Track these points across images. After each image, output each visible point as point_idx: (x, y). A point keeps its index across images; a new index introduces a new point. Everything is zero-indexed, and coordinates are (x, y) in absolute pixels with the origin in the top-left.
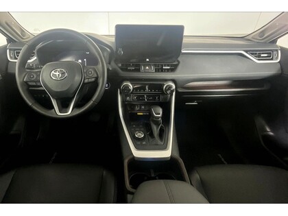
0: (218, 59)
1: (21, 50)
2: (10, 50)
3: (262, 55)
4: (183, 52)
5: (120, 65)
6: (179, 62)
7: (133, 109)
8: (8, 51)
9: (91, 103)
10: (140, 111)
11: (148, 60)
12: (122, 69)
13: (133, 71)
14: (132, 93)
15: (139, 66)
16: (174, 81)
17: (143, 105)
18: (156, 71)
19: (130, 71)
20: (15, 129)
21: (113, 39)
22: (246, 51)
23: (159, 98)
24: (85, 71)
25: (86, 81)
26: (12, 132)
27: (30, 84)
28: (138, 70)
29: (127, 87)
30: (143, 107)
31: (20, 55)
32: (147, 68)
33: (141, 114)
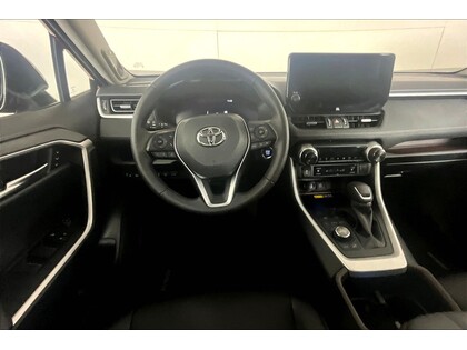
0: (438, 105)
1: (139, 97)
2: (102, 98)
4: (390, 95)
6: (383, 112)
8: (98, 100)
11: (337, 109)
12: (297, 125)
13: (312, 127)
15: (323, 119)
16: (379, 141)
17: (319, 182)
18: (351, 127)
20: (106, 235)
23: (355, 170)
24: (251, 129)
25: (254, 146)
26: (103, 242)
27: (157, 154)
28: (323, 126)
29: (311, 153)
31: (138, 107)
32: (337, 121)
33: (321, 196)
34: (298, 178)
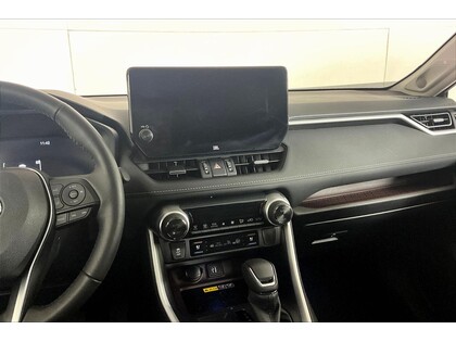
3: (435, 120)
4: (290, 123)
5: (145, 167)
6: (285, 147)
7: (190, 280)
9: (83, 282)
10: (208, 281)
11: (216, 148)
12: (153, 176)
13: (182, 177)
14: (189, 235)
15: (197, 163)
19: (174, 178)
21: (125, 105)
22: (408, 115)
23: (256, 239)
24: (56, 191)
28: (196, 175)
30: (214, 270)
32: (217, 167)
33: (214, 289)
34: (164, 262)
